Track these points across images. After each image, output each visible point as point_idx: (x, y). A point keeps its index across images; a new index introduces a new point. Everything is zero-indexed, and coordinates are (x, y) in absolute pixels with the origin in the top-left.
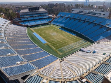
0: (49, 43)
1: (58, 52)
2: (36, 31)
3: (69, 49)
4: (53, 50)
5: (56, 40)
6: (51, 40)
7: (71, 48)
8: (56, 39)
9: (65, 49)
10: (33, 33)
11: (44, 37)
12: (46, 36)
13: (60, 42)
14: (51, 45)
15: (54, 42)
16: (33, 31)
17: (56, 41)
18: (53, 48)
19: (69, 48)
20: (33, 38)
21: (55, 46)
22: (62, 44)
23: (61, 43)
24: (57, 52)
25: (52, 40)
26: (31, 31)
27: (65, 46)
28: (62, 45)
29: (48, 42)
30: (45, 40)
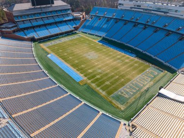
0: (89, 79)
1: (114, 101)
2: (53, 51)
3: (135, 93)
4: (101, 97)
5: (100, 71)
6: (90, 71)
7: (137, 89)
8: (99, 68)
9: (127, 93)
10: (49, 56)
11: (74, 66)
12: (76, 61)
13: (109, 75)
14: (93, 85)
15: (98, 76)
16: (48, 50)
17: (100, 73)
18: (101, 91)
19: (133, 88)
20: (50, 67)
21: (102, 86)
22: (117, 80)
23: (113, 77)
24: (111, 102)
25: (94, 71)
26: (43, 49)
27: (123, 84)
28: (118, 83)
29: (85, 76)
30: (78, 72)
